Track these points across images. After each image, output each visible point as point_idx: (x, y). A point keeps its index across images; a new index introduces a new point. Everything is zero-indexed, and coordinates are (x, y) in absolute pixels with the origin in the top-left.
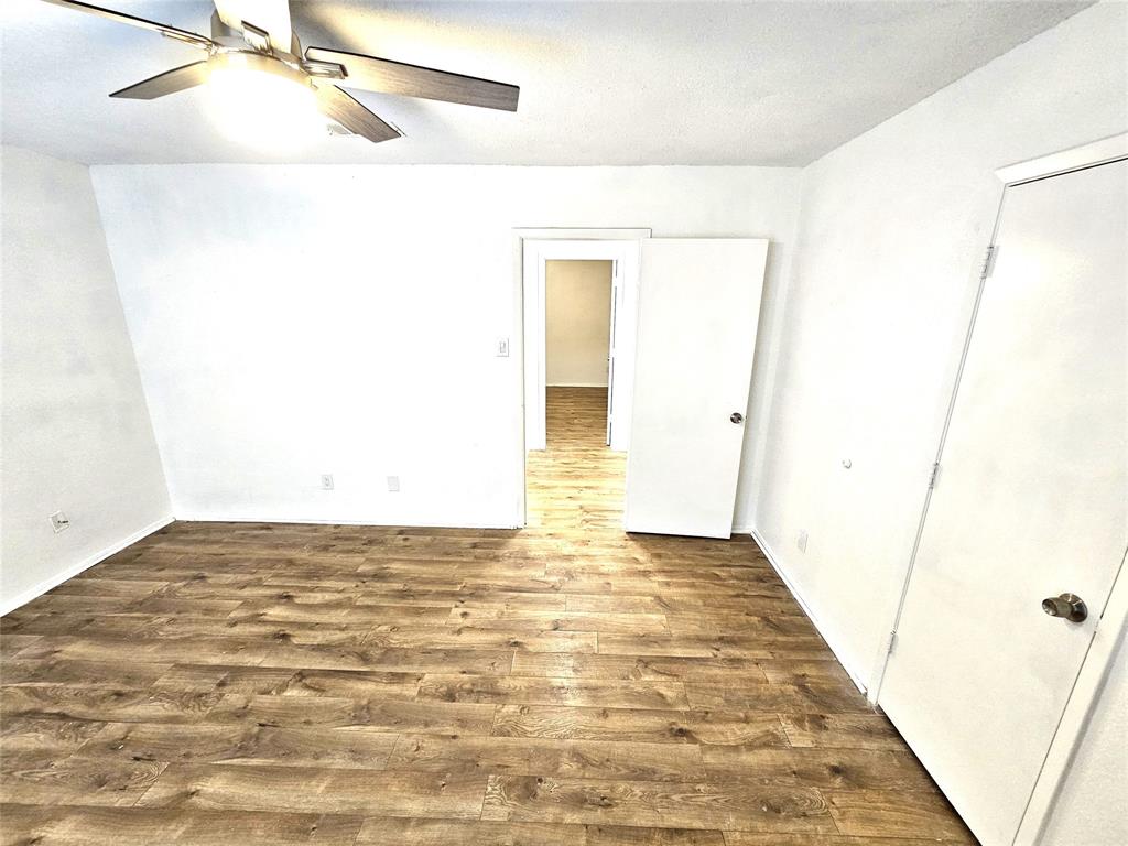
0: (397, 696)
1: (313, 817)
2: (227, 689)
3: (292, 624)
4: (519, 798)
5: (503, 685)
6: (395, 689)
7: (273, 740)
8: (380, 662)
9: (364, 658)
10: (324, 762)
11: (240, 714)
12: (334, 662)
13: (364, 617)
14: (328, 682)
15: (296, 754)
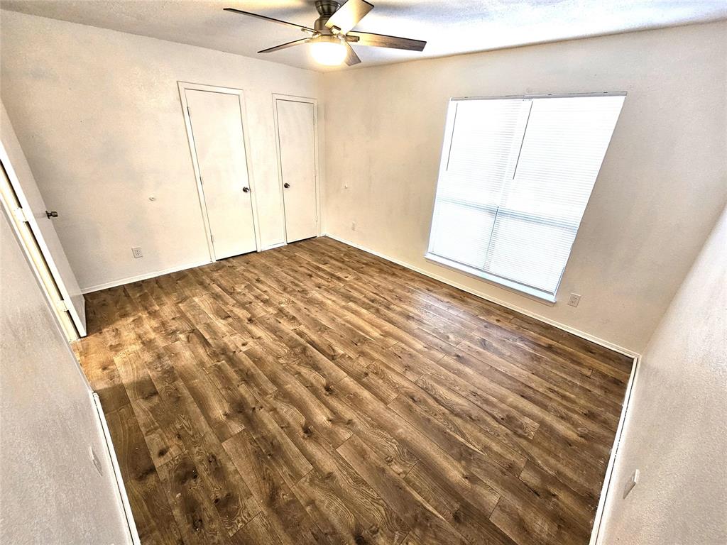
0: (308, 328)
2: (365, 370)
6: (306, 331)
7: (355, 337)
8: (300, 344)
9: (304, 350)
10: (343, 323)
11: (362, 354)
12: (317, 356)
13: (284, 377)
14: (325, 348)
15: (350, 329)
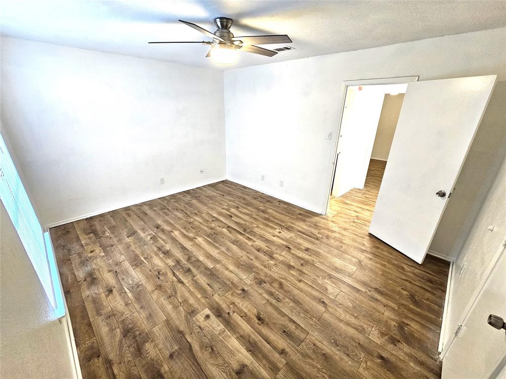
0: (246, 243)
1: (212, 256)
2: (213, 222)
3: (234, 214)
4: (256, 283)
5: (275, 256)
6: (247, 241)
7: (214, 237)
8: (247, 233)
9: (245, 230)
10: (221, 247)
11: (212, 229)
12: (237, 228)
13: (252, 220)
14: (233, 231)
15: (216, 242)
